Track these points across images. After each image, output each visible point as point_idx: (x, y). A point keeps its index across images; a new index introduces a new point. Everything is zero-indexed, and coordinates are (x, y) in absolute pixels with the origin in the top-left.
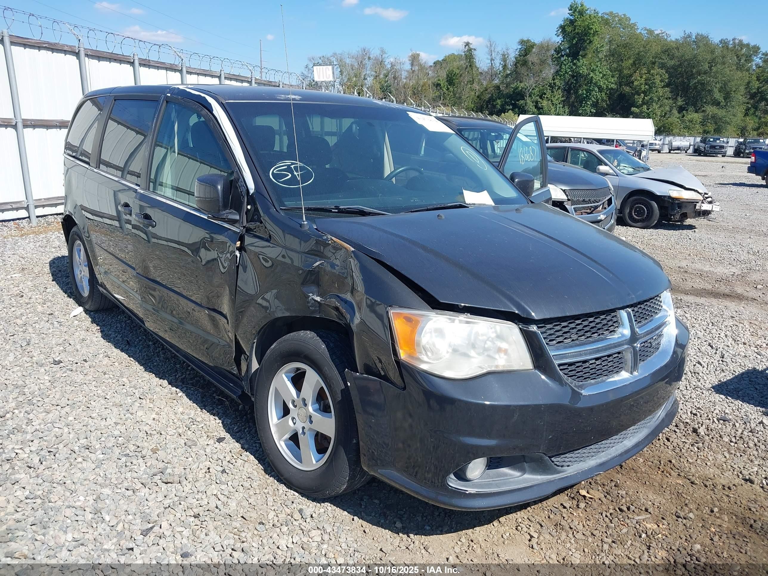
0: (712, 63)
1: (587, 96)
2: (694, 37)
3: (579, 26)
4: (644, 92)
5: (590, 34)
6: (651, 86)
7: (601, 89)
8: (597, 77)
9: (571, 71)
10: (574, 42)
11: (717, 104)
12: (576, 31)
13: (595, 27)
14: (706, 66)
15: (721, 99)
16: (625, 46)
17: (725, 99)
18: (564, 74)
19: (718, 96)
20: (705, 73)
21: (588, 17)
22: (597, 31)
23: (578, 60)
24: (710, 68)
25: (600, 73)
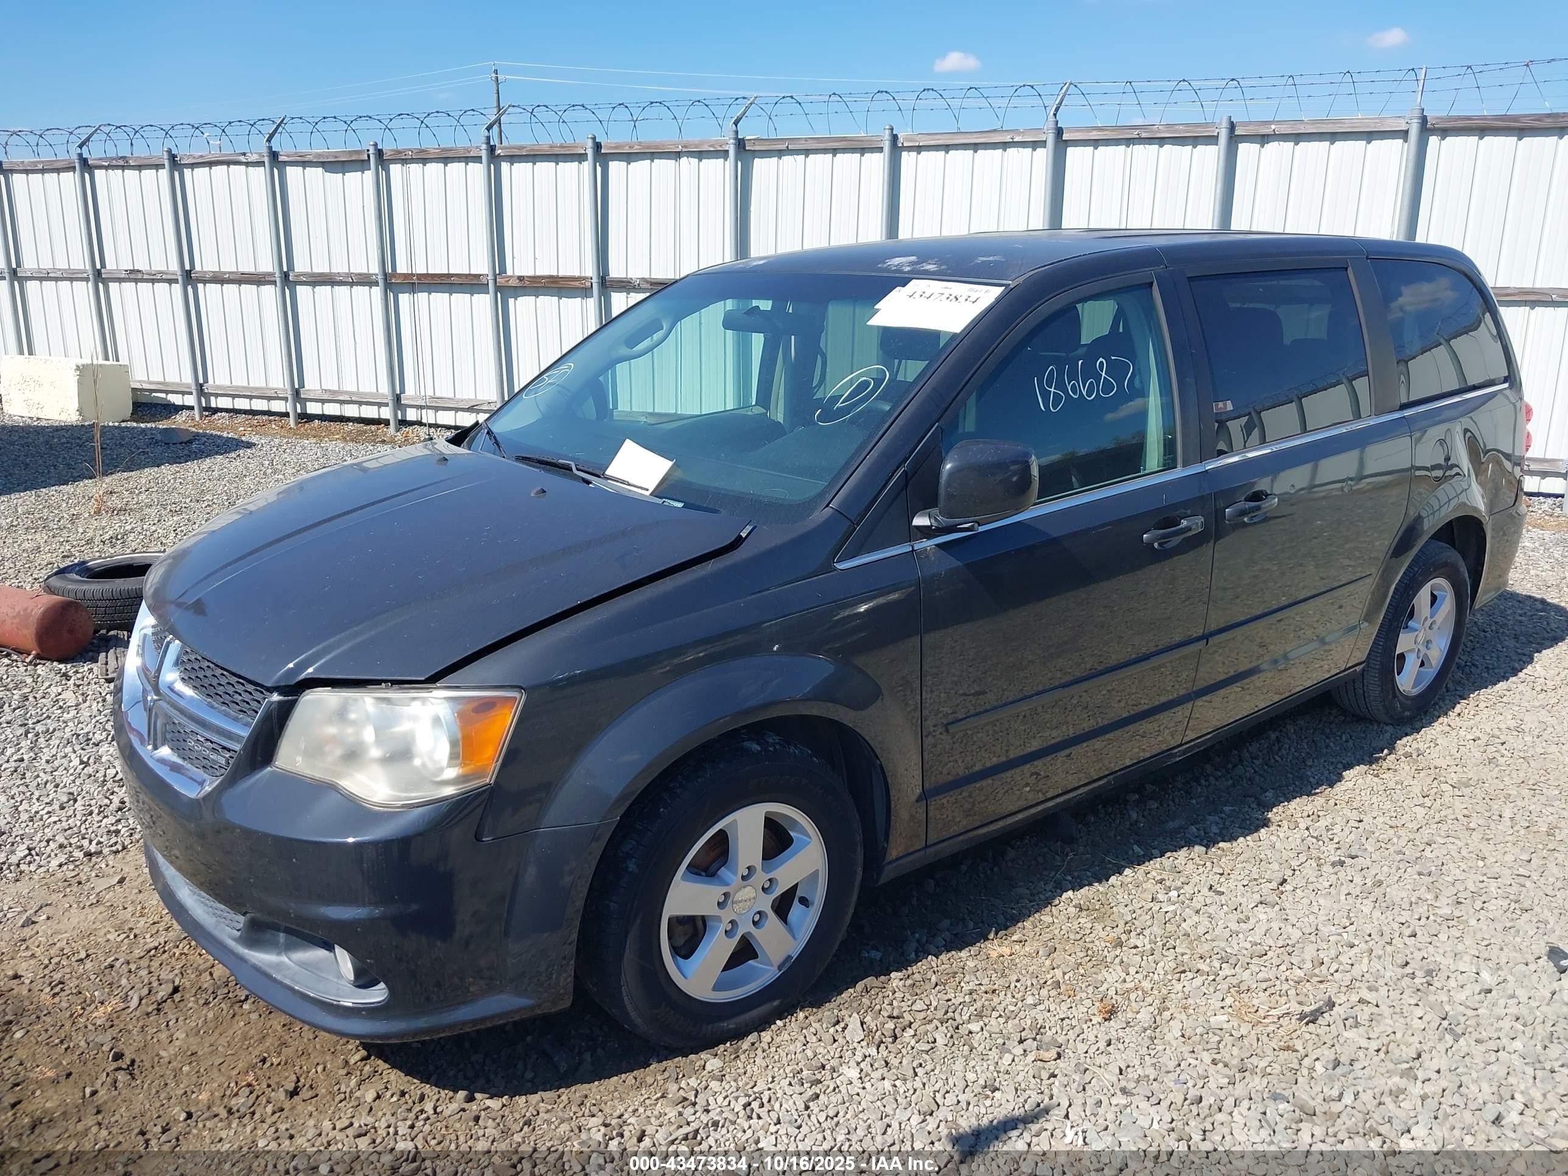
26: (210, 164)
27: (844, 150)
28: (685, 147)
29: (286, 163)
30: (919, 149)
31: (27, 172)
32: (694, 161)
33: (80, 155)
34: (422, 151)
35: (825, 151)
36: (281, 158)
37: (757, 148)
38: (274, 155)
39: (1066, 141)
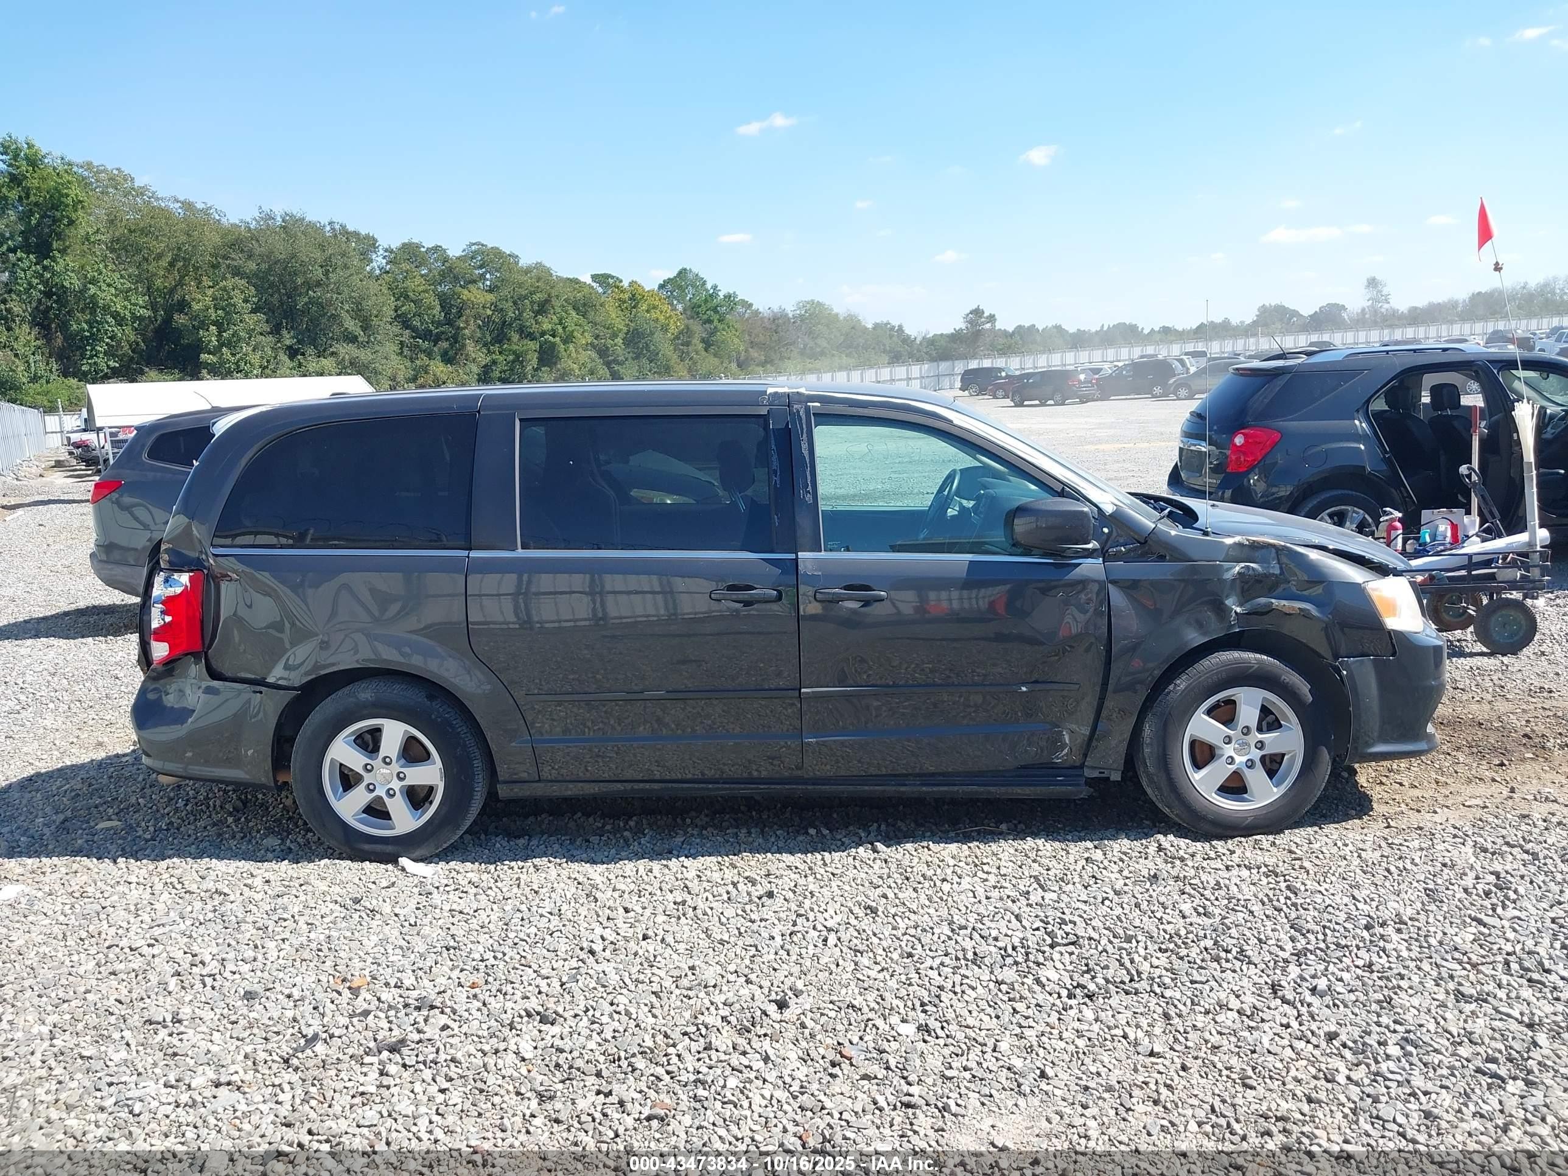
0: (327, 266)
1: (92, 334)
2: (279, 219)
3: (38, 189)
4: (218, 324)
5: (67, 206)
6: (229, 310)
7: (120, 320)
8: (105, 295)
9: (42, 282)
10: (33, 222)
11: (352, 339)
12: (32, 198)
13: (75, 192)
14: (319, 273)
15: (358, 332)
16: (145, 232)
17: (364, 329)
18: (27, 291)
19: (351, 325)
20: (319, 284)
21: (51, 170)
22: (81, 202)
23: (54, 259)
24: (326, 273)
25: (109, 285)
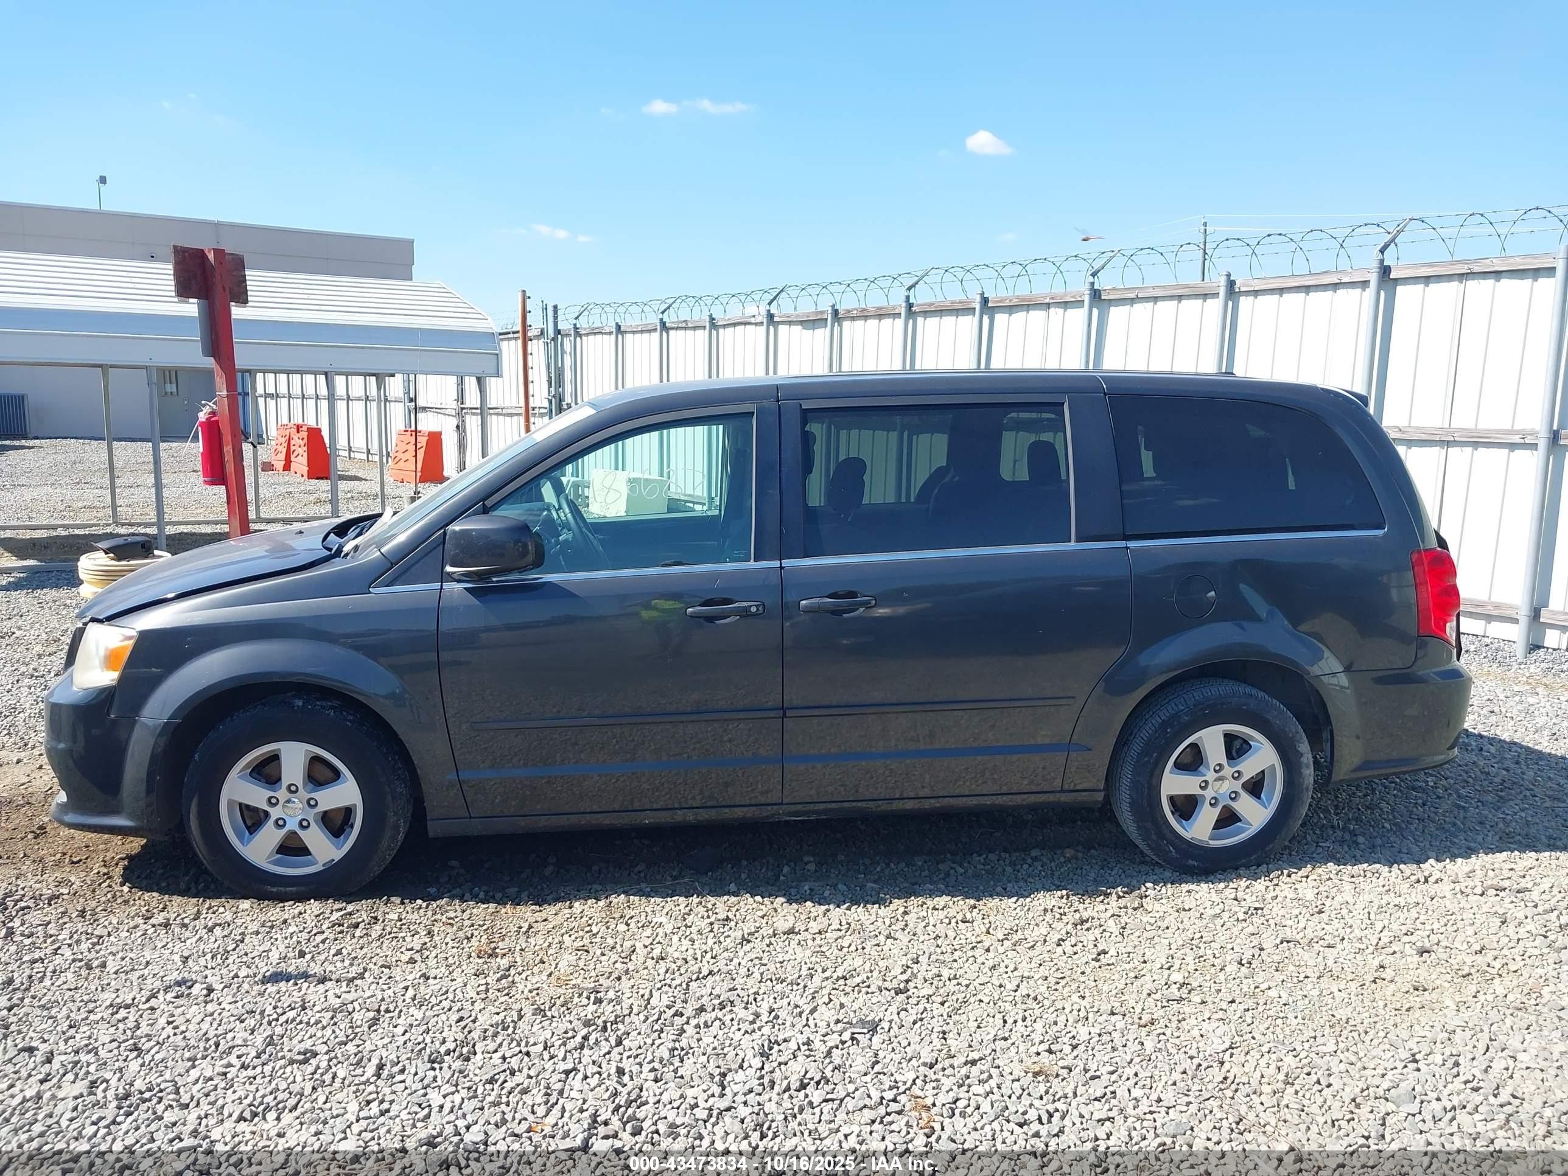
26: (735, 325)
27: (1189, 297)
28: (1052, 298)
29: (778, 322)
30: (1256, 293)
31: (634, 332)
32: (1060, 311)
33: (661, 319)
34: (864, 310)
35: (1171, 298)
36: (776, 319)
37: (1112, 297)
38: (771, 316)
39: (1396, 280)
